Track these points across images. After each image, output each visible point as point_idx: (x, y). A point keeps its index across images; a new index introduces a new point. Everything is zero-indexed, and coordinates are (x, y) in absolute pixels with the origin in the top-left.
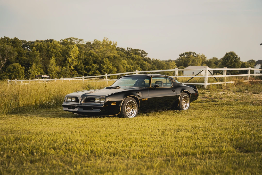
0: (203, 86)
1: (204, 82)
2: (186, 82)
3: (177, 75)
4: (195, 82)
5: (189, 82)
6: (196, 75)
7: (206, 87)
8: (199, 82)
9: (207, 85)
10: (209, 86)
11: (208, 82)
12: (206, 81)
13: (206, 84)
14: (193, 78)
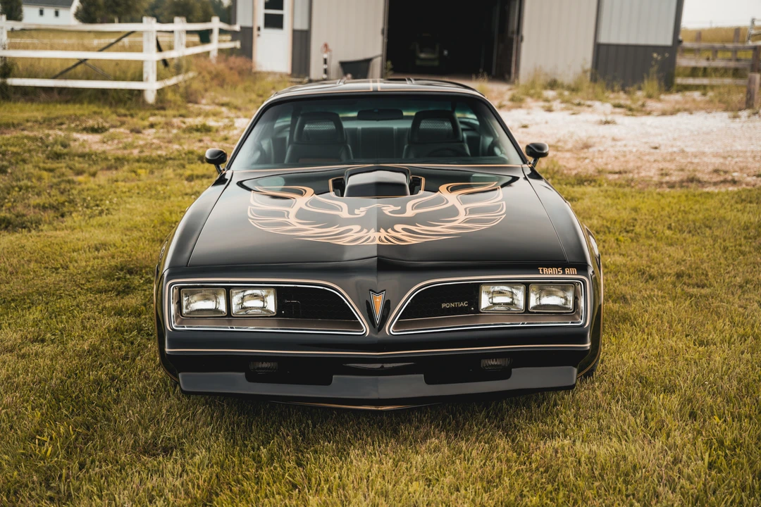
0: (141, 92)
1: (140, 78)
2: (55, 77)
3: (7, 47)
4: (96, 78)
5: (66, 78)
6: (102, 50)
7: (150, 97)
8: (116, 79)
9: (155, 92)
10: (160, 92)
11: (160, 78)
12: (150, 71)
13: (150, 87)
14: (86, 60)
